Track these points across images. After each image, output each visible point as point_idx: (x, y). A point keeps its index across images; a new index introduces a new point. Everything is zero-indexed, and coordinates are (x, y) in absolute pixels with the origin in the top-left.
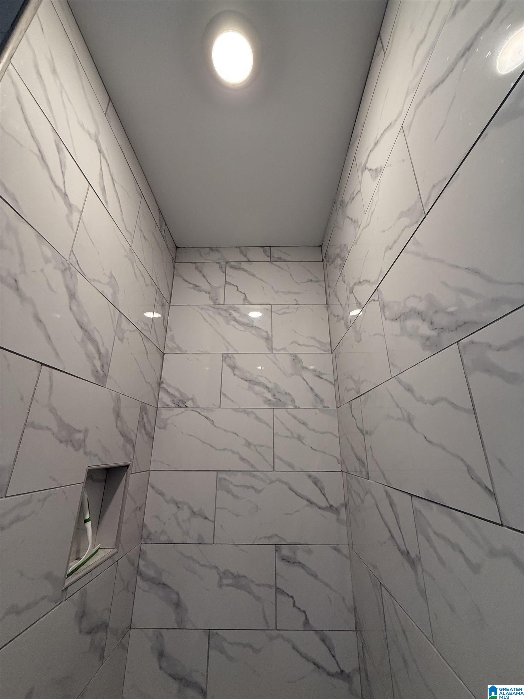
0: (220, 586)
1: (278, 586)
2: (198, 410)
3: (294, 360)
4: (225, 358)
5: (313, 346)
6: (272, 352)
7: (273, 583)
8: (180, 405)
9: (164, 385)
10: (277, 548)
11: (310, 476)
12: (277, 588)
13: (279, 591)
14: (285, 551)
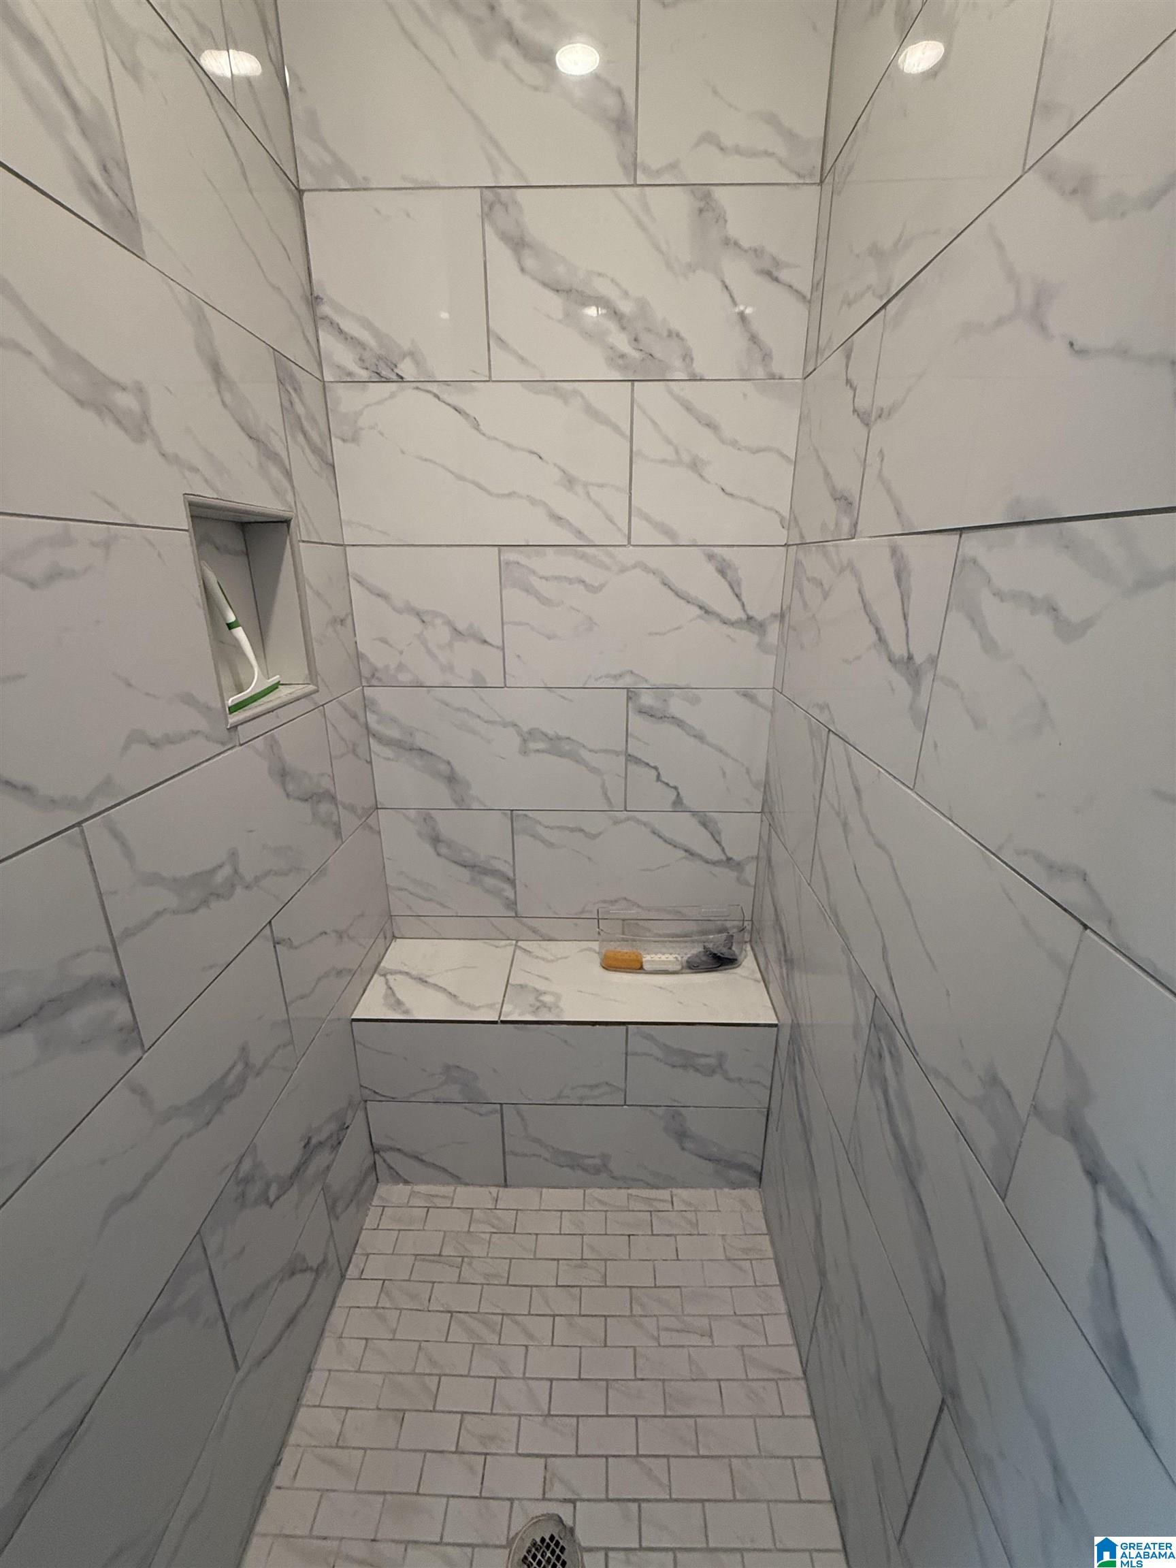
0: (524, 752)
1: (630, 751)
2: (434, 388)
3: (701, 211)
4: (491, 207)
5: (767, 154)
6: (635, 179)
7: (621, 747)
8: (384, 373)
9: (325, 309)
10: (631, 694)
11: (711, 557)
12: (630, 755)
13: (631, 758)
14: (647, 699)
